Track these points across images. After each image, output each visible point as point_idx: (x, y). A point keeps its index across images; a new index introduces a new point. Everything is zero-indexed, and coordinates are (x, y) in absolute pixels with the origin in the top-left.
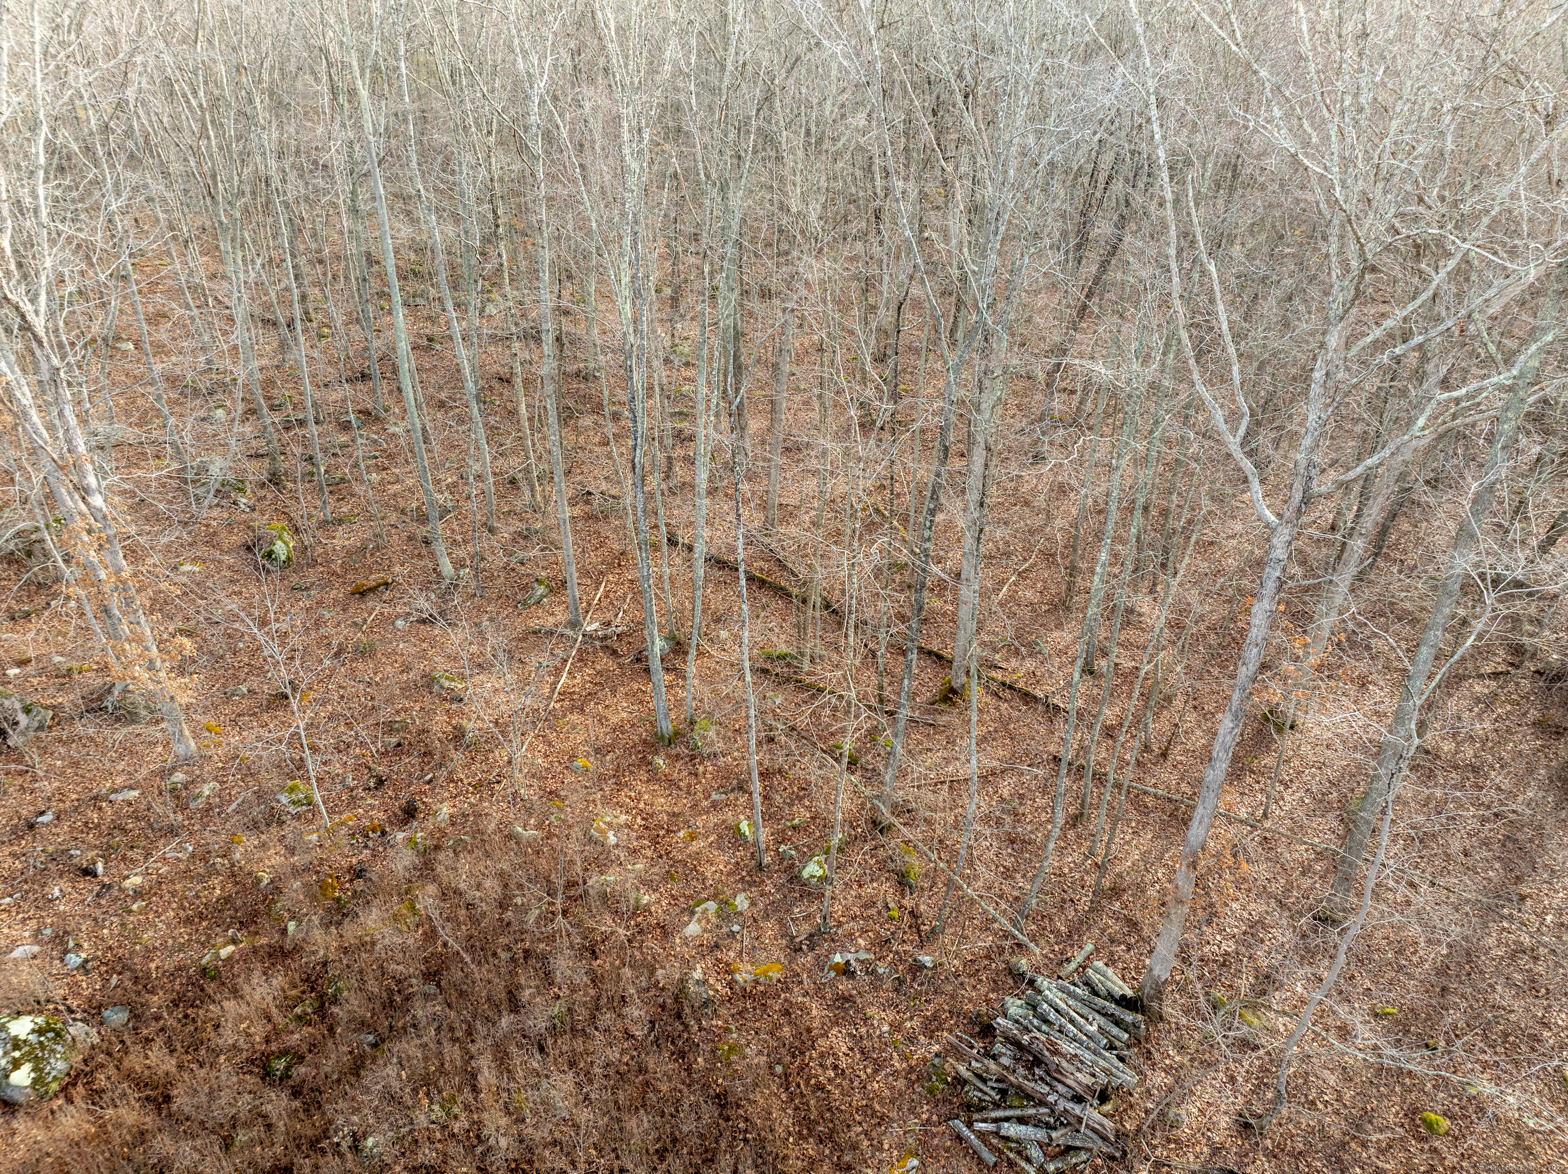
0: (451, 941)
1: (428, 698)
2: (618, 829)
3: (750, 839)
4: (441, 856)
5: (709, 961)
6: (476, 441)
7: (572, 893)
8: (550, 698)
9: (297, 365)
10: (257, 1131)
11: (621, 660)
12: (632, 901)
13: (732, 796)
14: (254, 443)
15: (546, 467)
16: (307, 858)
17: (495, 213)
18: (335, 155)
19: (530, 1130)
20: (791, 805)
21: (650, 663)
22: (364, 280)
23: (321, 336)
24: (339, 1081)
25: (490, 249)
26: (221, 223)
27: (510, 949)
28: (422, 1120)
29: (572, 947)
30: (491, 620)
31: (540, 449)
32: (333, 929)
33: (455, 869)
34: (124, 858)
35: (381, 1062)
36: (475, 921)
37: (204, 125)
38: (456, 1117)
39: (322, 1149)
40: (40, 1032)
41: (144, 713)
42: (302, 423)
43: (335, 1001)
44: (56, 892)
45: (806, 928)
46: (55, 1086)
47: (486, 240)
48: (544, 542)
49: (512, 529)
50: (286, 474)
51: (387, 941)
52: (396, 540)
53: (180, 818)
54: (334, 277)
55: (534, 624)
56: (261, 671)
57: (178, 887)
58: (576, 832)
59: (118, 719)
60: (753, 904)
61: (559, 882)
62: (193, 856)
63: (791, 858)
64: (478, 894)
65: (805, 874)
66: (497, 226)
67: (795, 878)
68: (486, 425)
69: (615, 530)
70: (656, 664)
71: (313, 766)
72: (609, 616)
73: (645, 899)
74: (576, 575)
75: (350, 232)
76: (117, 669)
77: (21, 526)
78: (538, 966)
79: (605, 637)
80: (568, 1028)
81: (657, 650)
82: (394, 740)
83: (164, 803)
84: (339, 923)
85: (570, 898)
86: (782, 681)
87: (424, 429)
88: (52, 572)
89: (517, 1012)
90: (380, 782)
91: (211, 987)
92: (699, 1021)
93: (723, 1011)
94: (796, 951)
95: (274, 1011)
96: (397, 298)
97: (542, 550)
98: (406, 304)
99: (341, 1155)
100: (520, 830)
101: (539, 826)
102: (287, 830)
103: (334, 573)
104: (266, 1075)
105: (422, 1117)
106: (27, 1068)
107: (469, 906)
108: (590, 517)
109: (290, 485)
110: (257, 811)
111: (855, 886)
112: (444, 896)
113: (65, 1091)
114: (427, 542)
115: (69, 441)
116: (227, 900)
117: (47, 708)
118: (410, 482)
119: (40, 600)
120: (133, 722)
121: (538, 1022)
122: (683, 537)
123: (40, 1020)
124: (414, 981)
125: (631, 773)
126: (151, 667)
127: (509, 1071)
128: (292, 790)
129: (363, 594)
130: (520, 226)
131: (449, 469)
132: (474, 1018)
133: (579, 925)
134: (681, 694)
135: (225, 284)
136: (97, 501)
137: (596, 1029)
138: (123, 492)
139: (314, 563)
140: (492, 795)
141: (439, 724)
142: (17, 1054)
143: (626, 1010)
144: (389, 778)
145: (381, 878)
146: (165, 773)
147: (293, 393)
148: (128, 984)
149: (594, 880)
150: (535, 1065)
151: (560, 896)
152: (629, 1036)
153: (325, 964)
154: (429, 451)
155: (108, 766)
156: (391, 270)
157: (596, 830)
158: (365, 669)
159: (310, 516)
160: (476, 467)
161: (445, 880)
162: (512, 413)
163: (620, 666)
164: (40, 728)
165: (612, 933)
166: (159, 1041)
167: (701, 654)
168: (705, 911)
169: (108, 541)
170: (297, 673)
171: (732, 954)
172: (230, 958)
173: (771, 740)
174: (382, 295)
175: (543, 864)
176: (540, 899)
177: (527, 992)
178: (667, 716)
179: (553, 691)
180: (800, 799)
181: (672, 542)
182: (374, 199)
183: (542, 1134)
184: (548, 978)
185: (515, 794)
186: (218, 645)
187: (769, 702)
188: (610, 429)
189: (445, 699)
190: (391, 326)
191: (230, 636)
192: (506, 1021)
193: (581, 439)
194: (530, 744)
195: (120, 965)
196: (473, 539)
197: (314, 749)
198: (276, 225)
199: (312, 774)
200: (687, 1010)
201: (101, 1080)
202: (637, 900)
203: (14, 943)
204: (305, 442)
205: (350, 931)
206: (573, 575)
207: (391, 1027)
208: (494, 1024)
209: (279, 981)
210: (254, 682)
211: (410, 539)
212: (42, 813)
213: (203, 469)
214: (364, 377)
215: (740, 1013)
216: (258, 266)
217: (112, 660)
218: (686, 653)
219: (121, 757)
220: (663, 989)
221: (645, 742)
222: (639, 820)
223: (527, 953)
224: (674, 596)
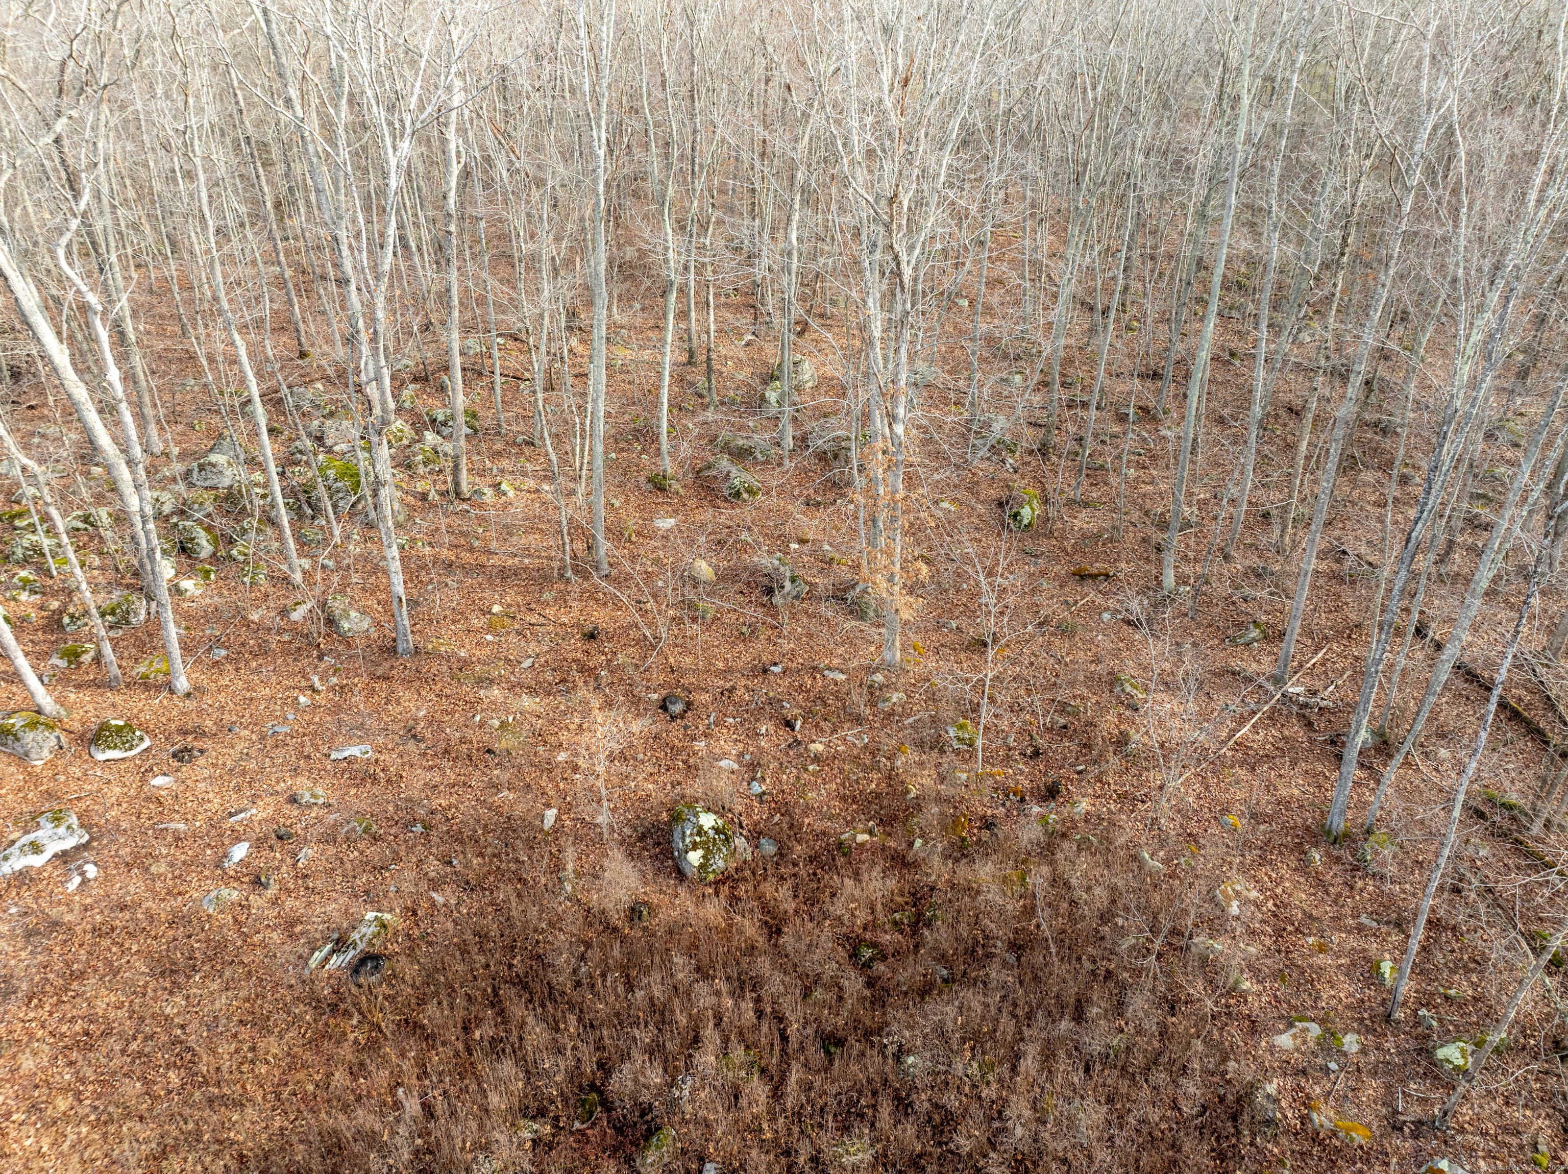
0: (1044, 926)
1: (1106, 695)
2: (1246, 902)
3: (1389, 983)
4: (1065, 845)
5: (1290, 1083)
6: (1243, 466)
7: (1174, 941)
8: (1224, 742)
9: (1098, 353)
10: (832, 997)
11: (1314, 735)
12: (1231, 980)
13: (1384, 929)
14: (1037, 413)
15: (1306, 511)
16: (952, 791)
17: (1345, 239)
18: (1202, 160)
19: (1047, 1135)
20: (1453, 971)
21: (1345, 751)
22: (1189, 283)
23: (1129, 328)
24: (906, 993)
25: (1325, 276)
26: (1077, 208)
27: (1094, 962)
28: (959, 1067)
29: (1153, 991)
30: (1194, 645)
31: (1307, 491)
32: (950, 862)
33: (1073, 863)
34: (817, 726)
35: (945, 997)
36: (1073, 919)
37: (1092, 117)
38: (988, 1083)
39: (872, 1042)
40: (717, 831)
41: (872, 614)
42: (1084, 405)
43: (928, 925)
44: (763, 731)
45: (1416, 1112)
46: (711, 877)
47: (1325, 266)
48: (1277, 586)
49: (1247, 563)
50: (1054, 447)
51: (990, 896)
52: (1131, 538)
53: (868, 712)
54: (1161, 274)
55: (1236, 664)
56: (972, 614)
57: (847, 767)
58: (1201, 885)
59: (851, 612)
60: (1364, 1051)
61: (1166, 925)
62: (866, 747)
63: (1430, 1027)
64: (1085, 896)
65: (1441, 1053)
66: (1343, 254)
67: (1425, 1051)
68: (1258, 451)
69: (1359, 599)
70: (1352, 755)
71: (985, 716)
72: (1318, 685)
73: (1246, 985)
74: (1298, 630)
75: (1190, 235)
76: (865, 571)
77: (840, 433)
78: (1115, 991)
79: (1305, 706)
80: (1120, 1064)
81: (1359, 740)
82: (1062, 721)
83: (861, 695)
84: (957, 860)
85: (1170, 944)
86: (1499, 834)
87: (1195, 440)
88: (846, 477)
89: (1078, 1023)
90: (1036, 753)
91: (840, 861)
92: (1254, 1135)
93: (1283, 1140)
94: (1394, 1128)
95: (879, 907)
96: (1214, 308)
97: (1271, 594)
98: (1220, 315)
99: (885, 1057)
100: (1147, 856)
101: (1166, 862)
102: (944, 760)
103: (1064, 550)
104: (854, 955)
105: (960, 1066)
106: (700, 852)
107: (1073, 903)
108: (1334, 576)
109: (1054, 458)
110: (928, 733)
111: (1500, 1100)
112: (1054, 882)
113: (717, 884)
114: (1159, 549)
115: (896, 374)
116: (878, 796)
117: (806, 583)
118: (1163, 487)
119: (830, 496)
120: (862, 619)
121: (1095, 1045)
122: (1435, 631)
123: (720, 822)
124: (999, 944)
125: (1281, 853)
126: (890, 580)
127: (1050, 1072)
128: (961, 727)
129: (1083, 577)
130: (1369, 257)
131: (1205, 485)
132: (1039, 1006)
133: (1169, 974)
134: (1368, 796)
135: (1061, 264)
136: (899, 429)
137: (1146, 1081)
138: (919, 427)
139: (1050, 535)
140: (1132, 811)
141: (1108, 723)
142: (698, 839)
143: (1182, 1081)
144: (1045, 752)
145: (1007, 838)
146: (870, 670)
147: (1086, 375)
148: (785, 826)
149: (1201, 940)
150: (1076, 1080)
151: (1161, 938)
152: (1175, 1106)
153: (932, 889)
154: (1192, 462)
155: (832, 646)
156: (1217, 280)
157: (1222, 892)
158: (1060, 646)
159: (1062, 492)
160: (1234, 491)
161: (1060, 869)
162: (1290, 447)
163: (1311, 741)
164: (796, 597)
165: (1199, 1000)
166: (790, 883)
167: (1407, 764)
168: (1305, 1030)
169: (896, 465)
170: (1002, 628)
171: (1318, 1090)
172: (862, 845)
173: (1457, 891)
174: (1200, 300)
175: (1156, 898)
176: (1141, 931)
177: (1095, 1010)
178: (1342, 812)
179: (1230, 738)
180: (1468, 971)
181: (1420, 632)
182: (1223, 205)
183: (1058, 1146)
184: (1119, 1008)
185: (1155, 820)
186: (947, 579)
187: (1471, 849)
188: (1393, 490)
189: (1122, 703)
190: (1198, 332)
191: (959, 575)
192: (1065, 1025)
193: (1356, 494)
194: (1188, 779)
195: (784, 808)
196: (1205, 560)
197: (992, 700)
198: (1124, 218)
199: (983, 721)
200: (1246, 1117)
201: (741, 891)
202: (1237, 982)
203: (724, 755)
204: (1082, 424)
205: (964, 872)
206: (1295, 629)
207: (965, 973)
208: (1054, 1021)
209: (891, 883)
210: (964, 622)
211: (1144, 540)
212: (775, 664)
213: (987, 425)
214: (1156, 376)
215: (1302, 1154)
216: (1096, 253)
217: (864, 563)
218: (1390, 756)
219: (843, 643)
220: (1229, 1082)
221: (1308, 828)
222: (1270, 904)
223: (1109, 975)
224: (1400, 690)
